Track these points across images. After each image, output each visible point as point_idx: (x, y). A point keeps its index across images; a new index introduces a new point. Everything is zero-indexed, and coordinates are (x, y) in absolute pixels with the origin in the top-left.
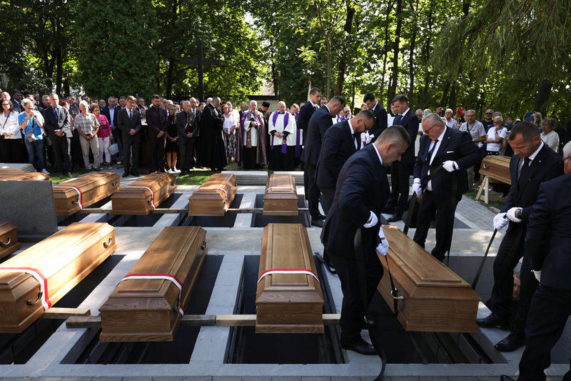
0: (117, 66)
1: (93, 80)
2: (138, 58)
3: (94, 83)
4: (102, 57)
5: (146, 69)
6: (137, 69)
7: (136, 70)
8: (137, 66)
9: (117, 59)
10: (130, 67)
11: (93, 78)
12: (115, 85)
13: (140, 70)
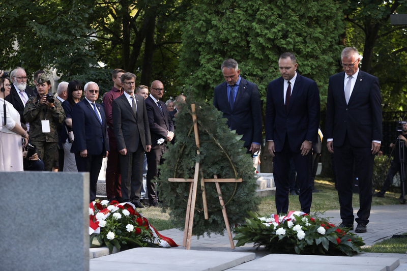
0: (258, 35)
1: (209, 66)
2: (302, 17)
3: (210, 72)
4: (229, 19)
5: (317, 40)
6: (299, 39)
7: (295, 42)
8: (299, 35)
9: (260, 22)
10: (285, 36)
11: (209, 60)
12: (251, 75)
13: (305, 42)
